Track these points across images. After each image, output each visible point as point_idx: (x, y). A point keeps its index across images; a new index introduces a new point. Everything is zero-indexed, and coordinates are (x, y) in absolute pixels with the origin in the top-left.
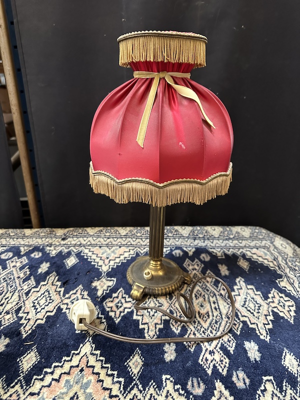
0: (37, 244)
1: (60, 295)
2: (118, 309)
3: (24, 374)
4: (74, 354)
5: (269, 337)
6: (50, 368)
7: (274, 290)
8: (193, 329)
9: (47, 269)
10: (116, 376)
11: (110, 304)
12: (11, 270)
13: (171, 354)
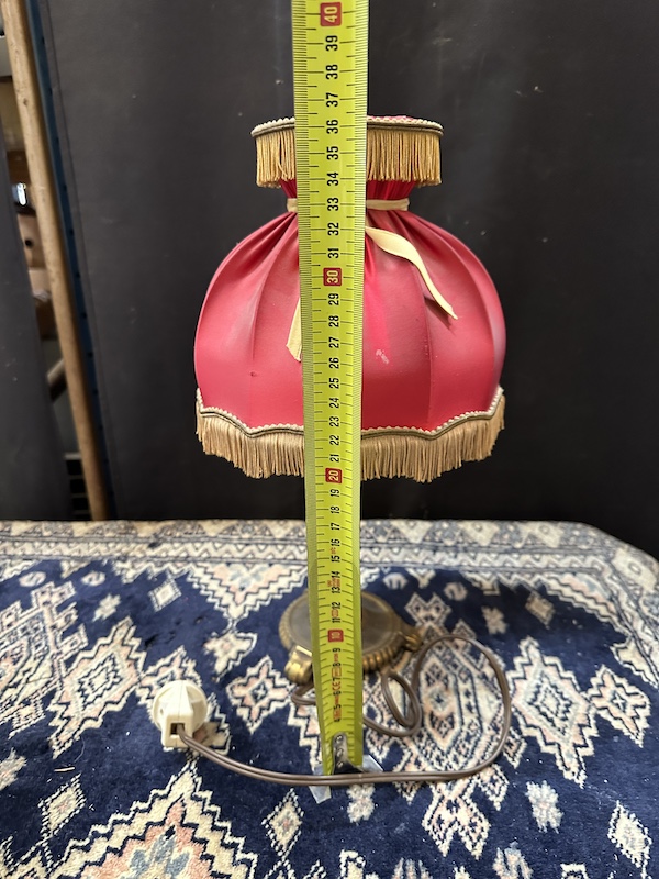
0: (97, 554)
1: (136, 668)
2: (257, 702)
3: (51, 836)
4: (156, 796)
5: (583, 776)
6: (105, 824)
7: (603, 668)
8: (416, 752)
9: (113, 611)
10: (240, 847)
11: (240, 691)
12: (40, 610)
13: (363, 805)
